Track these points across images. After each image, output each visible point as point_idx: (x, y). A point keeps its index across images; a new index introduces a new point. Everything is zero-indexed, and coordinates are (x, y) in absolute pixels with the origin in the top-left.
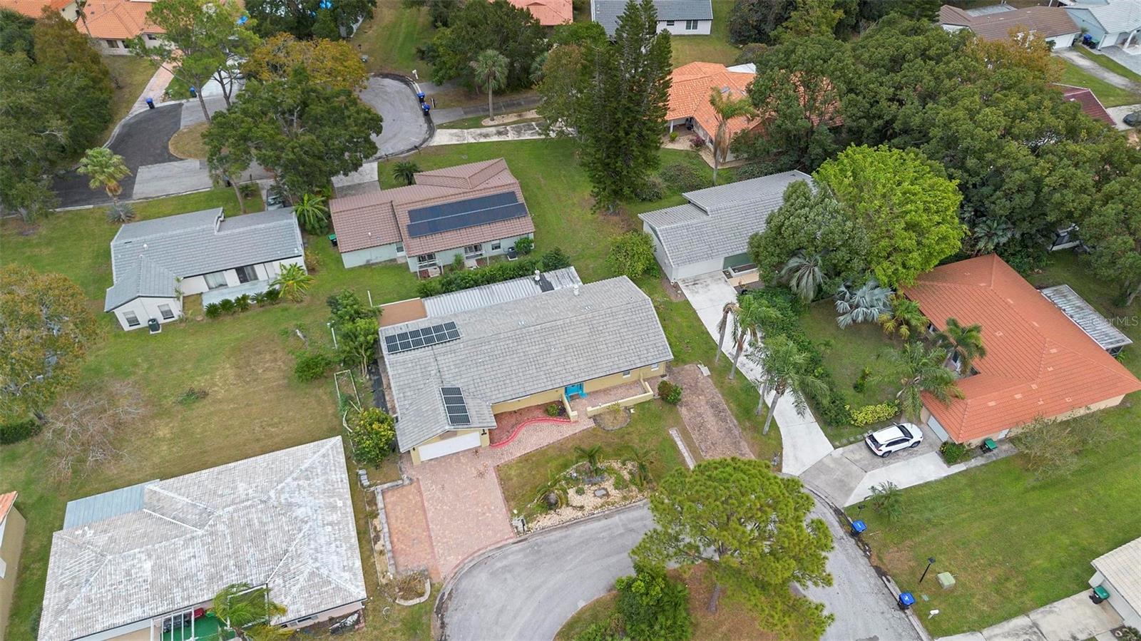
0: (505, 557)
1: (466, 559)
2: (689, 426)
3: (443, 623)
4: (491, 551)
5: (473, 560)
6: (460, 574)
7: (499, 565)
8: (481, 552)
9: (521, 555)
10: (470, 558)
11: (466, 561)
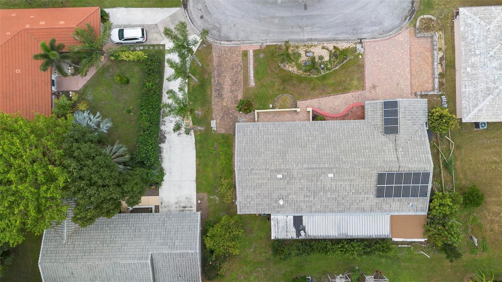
0: (372, 32)
1: (393, 37)
2: (241, 86)
3: (413, 4)
4: (379, 38)
5: (390, 35)
6: (398, 29)
7: (377, 28)
8: (384, 38)
9: (364, 30)
10: (391, 36)
11: (394, 35)
